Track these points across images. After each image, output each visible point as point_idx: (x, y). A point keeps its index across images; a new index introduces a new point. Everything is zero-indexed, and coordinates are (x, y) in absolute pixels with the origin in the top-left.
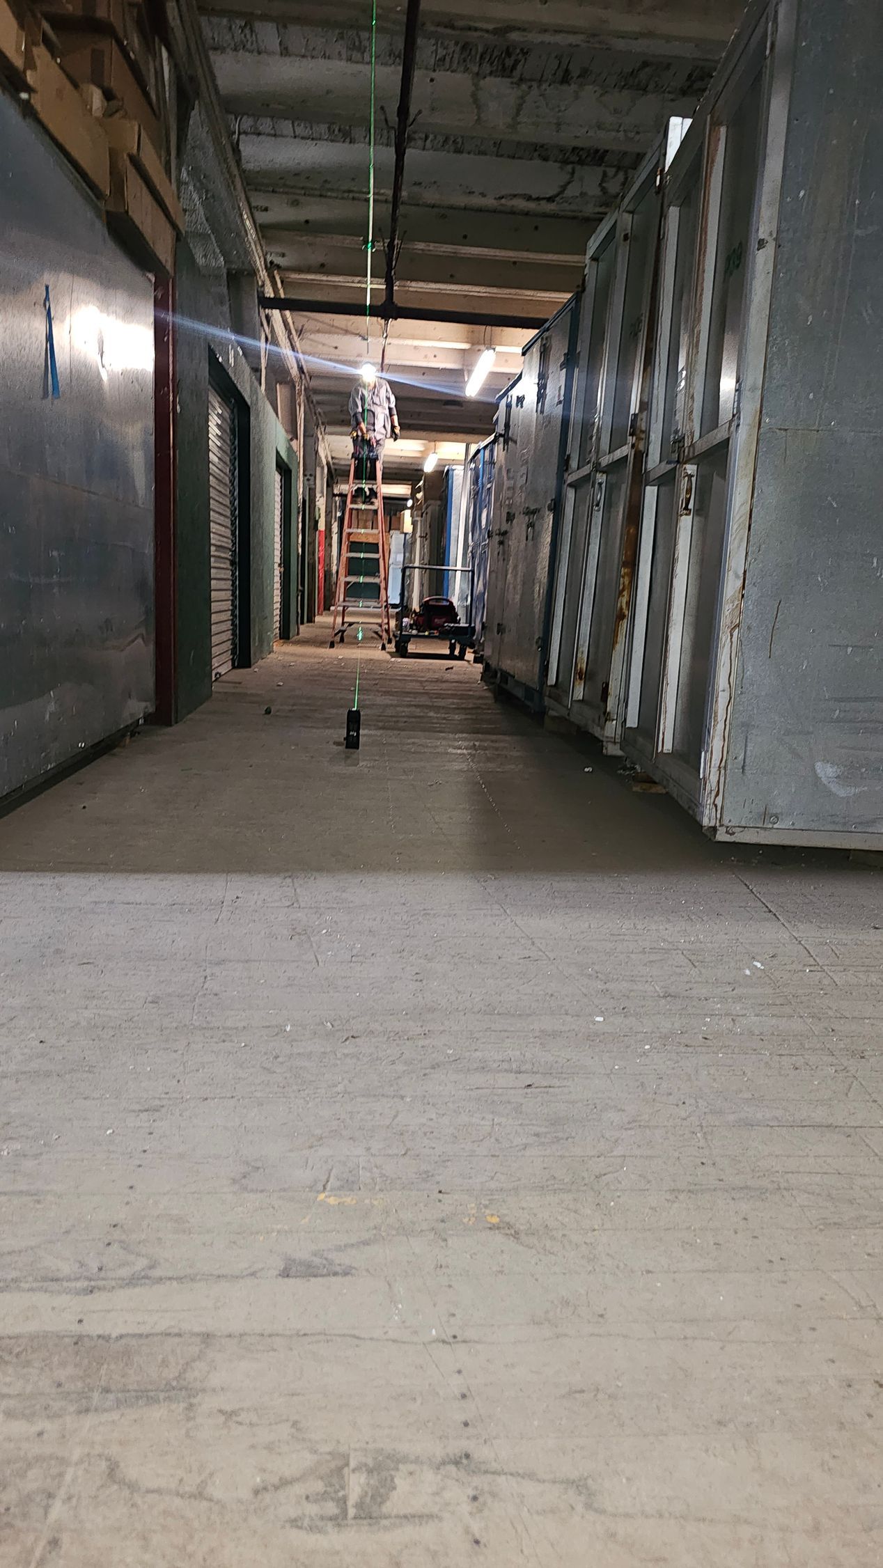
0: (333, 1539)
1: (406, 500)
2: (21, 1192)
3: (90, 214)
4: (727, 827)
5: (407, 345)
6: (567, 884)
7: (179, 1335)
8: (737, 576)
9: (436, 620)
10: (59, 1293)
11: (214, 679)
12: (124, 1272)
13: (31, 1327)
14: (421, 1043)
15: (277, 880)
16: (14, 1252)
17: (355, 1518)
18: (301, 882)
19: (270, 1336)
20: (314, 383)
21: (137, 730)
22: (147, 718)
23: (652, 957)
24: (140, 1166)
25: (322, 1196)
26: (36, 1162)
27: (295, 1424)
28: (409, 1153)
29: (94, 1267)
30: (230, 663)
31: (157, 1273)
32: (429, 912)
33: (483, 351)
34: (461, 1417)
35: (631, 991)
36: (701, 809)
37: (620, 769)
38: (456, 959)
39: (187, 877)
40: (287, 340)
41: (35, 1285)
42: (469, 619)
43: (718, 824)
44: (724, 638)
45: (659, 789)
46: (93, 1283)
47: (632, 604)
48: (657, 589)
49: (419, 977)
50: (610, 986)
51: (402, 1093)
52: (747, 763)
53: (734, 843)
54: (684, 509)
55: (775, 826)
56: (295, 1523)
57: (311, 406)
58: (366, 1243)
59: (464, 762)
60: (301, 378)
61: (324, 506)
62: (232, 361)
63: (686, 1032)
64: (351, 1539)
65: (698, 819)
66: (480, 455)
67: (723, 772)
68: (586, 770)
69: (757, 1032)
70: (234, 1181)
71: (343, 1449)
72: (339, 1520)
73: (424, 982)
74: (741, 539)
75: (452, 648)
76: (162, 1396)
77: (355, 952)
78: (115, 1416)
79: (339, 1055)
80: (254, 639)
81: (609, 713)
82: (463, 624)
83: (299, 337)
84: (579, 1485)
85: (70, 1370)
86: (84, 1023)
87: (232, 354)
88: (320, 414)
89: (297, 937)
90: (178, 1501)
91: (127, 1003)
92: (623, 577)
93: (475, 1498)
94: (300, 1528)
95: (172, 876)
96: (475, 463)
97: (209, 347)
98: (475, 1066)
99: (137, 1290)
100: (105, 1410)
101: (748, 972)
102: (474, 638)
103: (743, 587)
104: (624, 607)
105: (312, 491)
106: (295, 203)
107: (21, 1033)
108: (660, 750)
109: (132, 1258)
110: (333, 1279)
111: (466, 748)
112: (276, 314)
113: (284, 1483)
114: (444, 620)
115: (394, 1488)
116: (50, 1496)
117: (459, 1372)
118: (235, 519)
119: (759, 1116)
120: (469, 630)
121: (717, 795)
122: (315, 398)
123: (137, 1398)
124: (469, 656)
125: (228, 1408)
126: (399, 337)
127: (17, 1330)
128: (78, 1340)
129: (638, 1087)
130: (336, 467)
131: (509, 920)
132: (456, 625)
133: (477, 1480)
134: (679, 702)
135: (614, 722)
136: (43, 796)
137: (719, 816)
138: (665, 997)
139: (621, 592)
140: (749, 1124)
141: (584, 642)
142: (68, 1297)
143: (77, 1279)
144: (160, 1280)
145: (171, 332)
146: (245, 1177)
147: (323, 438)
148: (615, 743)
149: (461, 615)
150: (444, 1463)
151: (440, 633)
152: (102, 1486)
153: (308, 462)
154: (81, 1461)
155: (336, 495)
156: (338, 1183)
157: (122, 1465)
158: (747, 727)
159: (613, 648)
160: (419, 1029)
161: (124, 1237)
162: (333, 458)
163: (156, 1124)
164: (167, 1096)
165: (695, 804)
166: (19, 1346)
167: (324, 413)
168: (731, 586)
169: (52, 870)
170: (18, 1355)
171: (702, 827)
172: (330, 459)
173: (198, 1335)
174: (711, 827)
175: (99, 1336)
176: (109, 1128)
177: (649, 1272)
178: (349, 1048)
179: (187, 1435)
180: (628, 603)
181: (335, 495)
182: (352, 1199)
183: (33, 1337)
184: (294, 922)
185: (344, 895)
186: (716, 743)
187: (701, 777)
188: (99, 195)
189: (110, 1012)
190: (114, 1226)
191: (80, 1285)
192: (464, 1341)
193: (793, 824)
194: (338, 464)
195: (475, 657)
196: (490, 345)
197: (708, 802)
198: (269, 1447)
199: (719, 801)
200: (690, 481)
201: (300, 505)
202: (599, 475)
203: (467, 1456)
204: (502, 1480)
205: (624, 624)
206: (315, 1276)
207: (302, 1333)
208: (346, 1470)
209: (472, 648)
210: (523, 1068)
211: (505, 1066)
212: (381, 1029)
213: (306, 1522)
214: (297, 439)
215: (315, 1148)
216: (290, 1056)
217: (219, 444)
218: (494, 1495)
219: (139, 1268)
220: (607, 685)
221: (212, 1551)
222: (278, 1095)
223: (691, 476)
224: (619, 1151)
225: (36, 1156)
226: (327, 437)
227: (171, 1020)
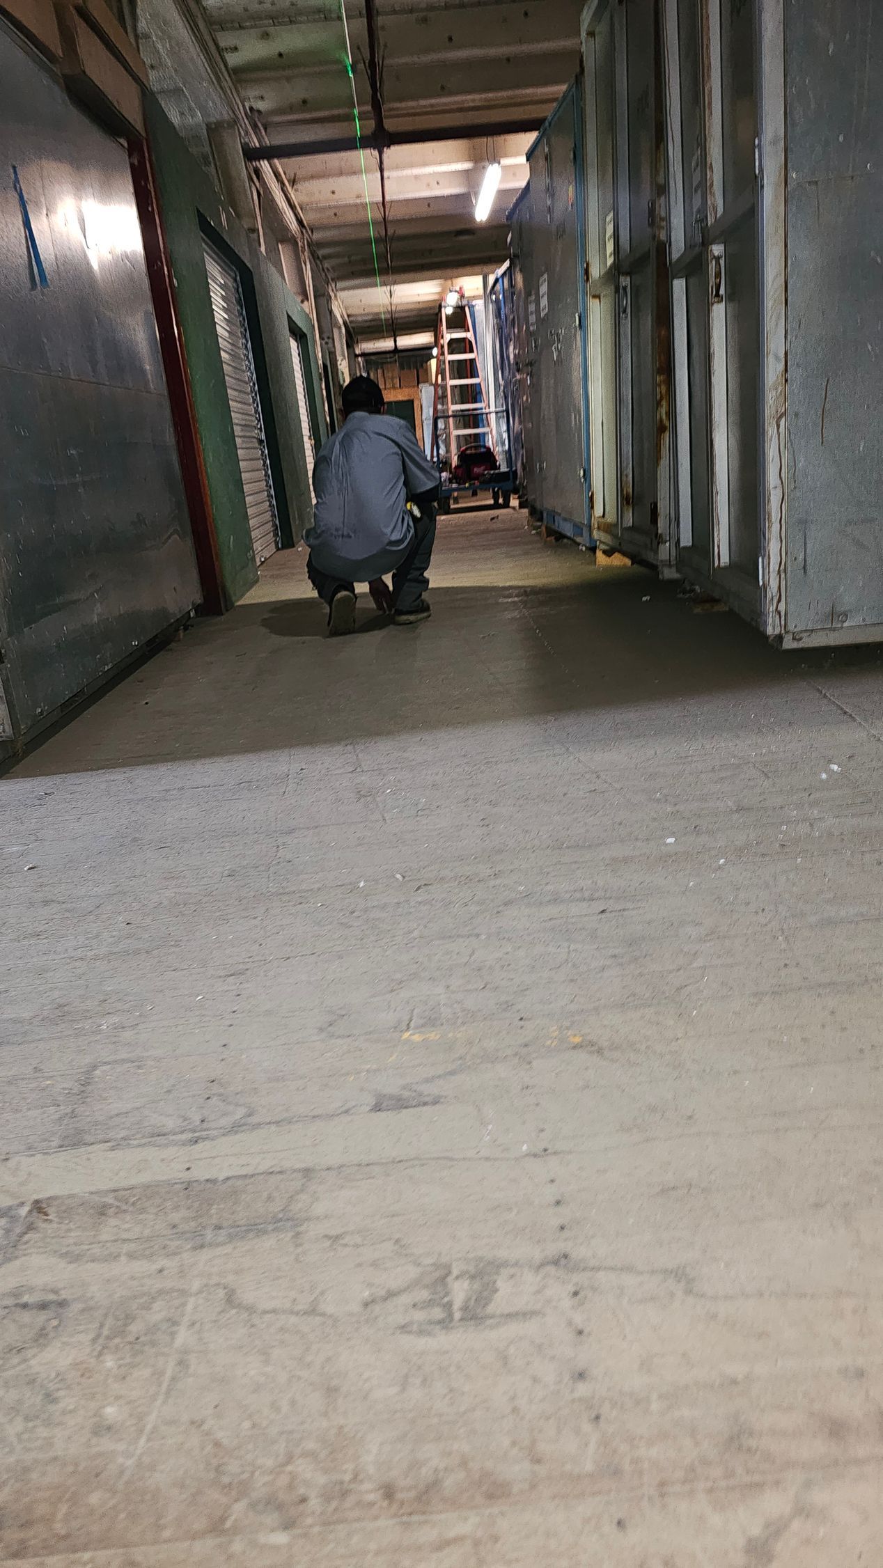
0: (441, 1340)
1: (431, 348)
2: (123, 1060)
3: (46, 81)
4: (794, 633)
5: (407, 177)
6: (630, 715)
7: (280, 1172)
8: (777, 358)
9: (475, 469)
10: (166, 1146)
11: (258, 564)
12: (225, 1122)
13: (145, 1178)
14: (492, 883)
15: (338, 748)
16: (121, 1114)
17: (461, 1320)
18: (363, 747)
19: (368, 1165)
20: (317, 236)
21: (189, 623)
22: (197, 608)
23: (723, 774)
24: (231, 1025)
25: (406, 1035)
26: (135, 1032)
27: (397, 1241)
28: (488, 986)
29: (197, 1119)
30: (273, 545)
31: (254, 1120)
32: (491, 760)
33: (488, 167)
34: (556, 1222)
35: (703, 809)
36: (763, 618)
37: (680, 593)
38: (521, 802)
39: (250, 756)
40: (281, 193)
41: (143, 1141)
42: (509, 462)
43: (783, 632)
44: (771, 430)
45: (722, 608)
46: (197, 1134)
47: (672, 414)
48: (696, 389)
49: (486, 822)
50: (681, 807)
51: (476, 931)
52: (808, 563)
53: (802, 650)
54: (716, 296)
55: (845, 625)
56: (404, 1328)
57: (319, 262)
58: (452, 1073)
59: (516, 609)
60: (302, 232)
61: (347, 369)
62: (225, 223)
63: (761, 843)
64: (459, 1340)
65: (762, 629)
66: (499, 287)
67: (783, 576)
68: (644, 599)
69: (836, 833)
70: (321, 1030)
71: (444, 1260)
72: (446, 1323)
73: (491, 827)
74: (778, 318)
75: (496, 498)
76: (271, 1227)
77: (420, 807)
78: (228, 1249)
79: (413, 904)
80: (294, 517)
81: (661, 535)
82: (504, 469)
83: (292, 187)
84: (678, 1274)
85: (183, 1213)
86: (166, 903)
87: (223, 216)
88: (328, 269)
89: (362, 799)
90: (293, 1319)
91: (205, 879)
92: (660, 386)
93: (576, 1294)
94: (410, 1332)
95: (237, 758)
96: (495, 294)
97: (198, 211)
98: (548, 898)
99: (238, 1137)
100: (218, 1245)
101: (824, 776)
102: (518, 482)
103: (786, 370)
104: (664, 417)
105: (332, 356)
106: (266, 36)
107: (109, 918)
108: (716, 565)
109: (231, 1108)
110: (425, 1108)
111: (517, 596)
112: (265, 165)
113: (391, 1295)
114: (483, 468)
115: (497, 1290)
116: (175, 1323)
117: (552, 1181)
118: (256, 395)
119: (843, 913)
120: (511, 474)
121: (779, 600)
122: (321, 252)
123: (248, 1231)
124: (514, 502)
125: (333, 1233)
126: (397, 167)
127: (133, 1181)
128: (188, 1186)
129: (715, 900)
130: (353, 325)
131: (572, 758)
132: (497, 471)
133: (577, 1278)
134: (732, 510)
135: (668, 544)
136: (106, 698)
137: (783, 622)
138: (738, 811)
139: (659, 404)
140: (830, 923)
141: (628, 464)
142: (175, 1149)
143: (182, 1132)
144: (258, 1126)
145: (154, 201)
146: (331, 1025)
147: (336, 296)
148: (670, 566)
149: (501, 459)
150: (542, 1265)
151: (481, 483)
152: (222, 1311)
153: (323, 324)
154: (200, 1292)
155: (359, 355)
156: (422, 1021)
157: (239, 1291)
158: (803, 523)
159: (658, 464)
160: (488, 871)
161: (222, 1090)
162: (348, 316)
163: (241, 986)
164: (251, 960)
165: (758, 614)
166: (134, 1196)
167: (333, 268)
168: (772, 371)
169: (124, 766)
170: (133, 1204)
171: (767, 637)
172: (346, 316)
173: (299, 1170)
174: (776, 635)
175: (207, 1180)
176: (199, 995)
177: (735, 1072)
178: (422, 896)
179: (297, 1260)
180: (668, 414)
181: (357, 356)
182: (436, 1034)
183: (147, 1187)
184: (359, 786)
185: (406, 755)
186: (773, 547)
187: (761, 583)
188: (52, 58)
189: (189, 890)
190: (213, 1081)
191: (184, 1137)
192: (555, 1153)
193: (864, 620)
194: (356, 322)
195: (520, 503)
196: (495, 159)
197: (771, 610)
198: (375, 1264)
199: (782, 607)
200: (718, 263)
201: (321, 370)
202: (622, 279)
203: (566, 1256)
204: (601, 1274)
205: (667, 436)
206: (406, 1107)
207: (398, 1160)
208: (449, 1279)
209: (516, 494)
210: (596, 895)
211: (578, 895)
212: (452, 875)
213: (415, 1327)
214: (308, 300)
215: (395, 992)
216: (366, 910)
217: (226, 317)
218: (594, 1289)
219: (239, 1117)
220: (656, 504)
221: (328, 1359)
222: (357, 947)
223: (718, 259)
224: (699, 962)
225: (133, 1027)
226: (340, 294)
227: (248, 890)
